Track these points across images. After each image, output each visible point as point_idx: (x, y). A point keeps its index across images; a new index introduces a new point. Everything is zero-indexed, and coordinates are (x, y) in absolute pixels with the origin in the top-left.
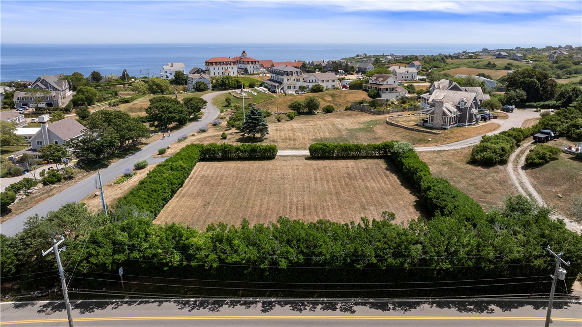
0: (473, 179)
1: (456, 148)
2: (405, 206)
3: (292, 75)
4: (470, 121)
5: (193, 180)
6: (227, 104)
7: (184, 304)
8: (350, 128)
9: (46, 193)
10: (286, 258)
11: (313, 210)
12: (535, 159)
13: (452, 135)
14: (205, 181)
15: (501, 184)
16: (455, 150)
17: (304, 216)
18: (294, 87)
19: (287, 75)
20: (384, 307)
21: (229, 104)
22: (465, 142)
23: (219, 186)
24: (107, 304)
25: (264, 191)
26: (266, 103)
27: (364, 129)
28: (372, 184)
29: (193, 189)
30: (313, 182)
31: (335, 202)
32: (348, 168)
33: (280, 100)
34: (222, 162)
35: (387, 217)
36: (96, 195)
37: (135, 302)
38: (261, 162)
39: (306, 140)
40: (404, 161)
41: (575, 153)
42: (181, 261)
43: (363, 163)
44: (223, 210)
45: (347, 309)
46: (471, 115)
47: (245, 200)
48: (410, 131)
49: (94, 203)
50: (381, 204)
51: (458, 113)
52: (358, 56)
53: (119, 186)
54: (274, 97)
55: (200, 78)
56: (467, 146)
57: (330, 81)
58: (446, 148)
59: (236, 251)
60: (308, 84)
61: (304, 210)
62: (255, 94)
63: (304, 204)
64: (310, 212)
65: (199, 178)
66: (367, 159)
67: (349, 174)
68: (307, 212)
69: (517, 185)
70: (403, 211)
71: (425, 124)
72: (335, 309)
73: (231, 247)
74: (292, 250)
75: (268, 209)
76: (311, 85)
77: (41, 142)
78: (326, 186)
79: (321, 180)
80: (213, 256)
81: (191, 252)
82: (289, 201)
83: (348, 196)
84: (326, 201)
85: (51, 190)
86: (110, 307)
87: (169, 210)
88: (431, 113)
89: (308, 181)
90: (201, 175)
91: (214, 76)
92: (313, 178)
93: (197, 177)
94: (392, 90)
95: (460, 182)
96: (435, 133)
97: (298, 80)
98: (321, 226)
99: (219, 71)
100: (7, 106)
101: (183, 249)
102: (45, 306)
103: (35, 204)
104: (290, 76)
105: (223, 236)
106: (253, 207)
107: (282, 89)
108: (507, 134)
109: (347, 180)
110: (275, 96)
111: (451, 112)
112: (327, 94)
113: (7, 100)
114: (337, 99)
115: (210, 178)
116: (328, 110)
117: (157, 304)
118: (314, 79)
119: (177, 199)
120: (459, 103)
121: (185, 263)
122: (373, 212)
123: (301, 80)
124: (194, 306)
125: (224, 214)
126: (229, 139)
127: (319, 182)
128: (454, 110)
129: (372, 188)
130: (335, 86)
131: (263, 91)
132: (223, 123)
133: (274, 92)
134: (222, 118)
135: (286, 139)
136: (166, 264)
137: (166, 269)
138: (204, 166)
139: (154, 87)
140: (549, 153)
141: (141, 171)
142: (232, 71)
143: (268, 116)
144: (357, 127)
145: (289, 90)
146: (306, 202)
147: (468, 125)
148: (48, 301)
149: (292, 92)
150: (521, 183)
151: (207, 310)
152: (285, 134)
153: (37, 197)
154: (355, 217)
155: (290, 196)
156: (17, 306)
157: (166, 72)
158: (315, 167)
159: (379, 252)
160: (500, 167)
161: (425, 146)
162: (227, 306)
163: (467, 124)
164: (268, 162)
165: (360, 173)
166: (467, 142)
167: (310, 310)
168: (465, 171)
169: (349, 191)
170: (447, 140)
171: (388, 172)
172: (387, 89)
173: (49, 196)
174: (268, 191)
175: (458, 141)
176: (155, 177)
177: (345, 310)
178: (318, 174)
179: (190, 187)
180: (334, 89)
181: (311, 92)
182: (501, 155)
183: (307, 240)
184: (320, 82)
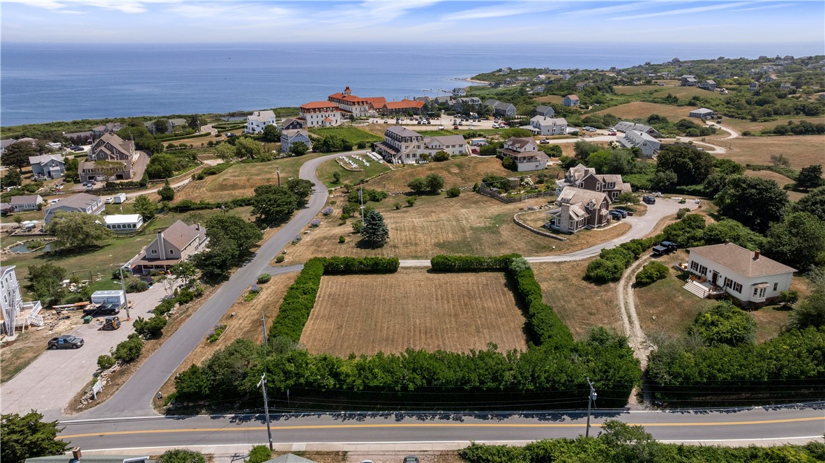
0: (582, 299)
1: (577, 258)
2: (514, 329)
3: (411, 141)
4: (600, 222)
5: (321, 299)
6: (335, 180)
7: (338, 416)
8: (475, 226)
9: (184, 313)
10: (413, 382)
11: (434, 334)
12: (643, 279)
13: (577, 243)
14: (334, 299)
15: (606, 304)
16: (576, 261)
17: (426, 339)
18: (414, 155)
19: (405, 142)
20: (485, 417)
21: (338, 180)
22: (588, 251)
23: (347, 306)
24: (280, 416)
25: (389, 312)
26: (381, 178)
27: (489, 228)
28: (489, 304)
29: (324, 310)
30: (435, 301)
31: (454, 325)
32: (468, 283)
33: (398, 174)
34: (346, 276)
35: (491, 347)
36: (232, 316)
37: (300, 415)
38: (384, 276)
39: (428, 244)
40: (519, 280)
41: (683, 271)
42: (335, 385)
43: (483, 277)
44: (355, 334)
45: (458, 419)
46: (601, 217)
47: (374, 322)
48: (536, 235)
49: (235, 325)
50: (494, 327)
51: (587, 216)
52: (500, 70)
53: (251, 305)
54: (390, 169)
55: (297, 136)
56: (589, 256)
57: (457, 147)
58: (567, 258)
59: (375, 377)
60: (430, 151)
61: (426, 334)
62: (368, 164)
63: (426, 327)
64: (432, 336)
65: (327, 296)
66: (488, 272)
67: (468, 292)
68: (429, 335)
69: (622, 305)
70: (512, 334)
71: (553, 226)
72: (448, 419)
73: (373, 374)
74: (417, 377)
75: (394, 333)
76: (434, 153)
77: (156, 251)
78: (446, 306)
79: (442, 299)
80: (359, 382)
81: (342, 377)
82: (413, 323)
83: (466, 318)
84: (446, 324)
85: (187, 309)
86: (282, 419)
87: (307, 334)
88: (558, 216)
89: (430, 300)
90: (328, 293)
91: (312, 125)
92: (434, 296)
93: (324, 296)
94: (530, 159)
95: (570, 302)
96: (560, 239)
97: (419, 147)
98: (439, 357)
99: (318, 119)
100: (70, 179)
101: (336, 375)
102: (233, 418)
103: (179, 325)
104: (409, 142)
105: (365, 365)
106: (381, 331)
107: (400, 158)
108: (626, 247)
109: (466, 299)
110: (391, 167)
111: (578, 216)
112: (453, 163)
113: (70, 173)
114: (465, 171)
115: (337, 296)
116: (453, 194)
117: (317, 416)
118: (438, 144)
119: (312, 322)
120: (588, 204)
121: (337, 386)
122: (485, 336)
123: (422, 146)
124: (345, 417)
125: (357, 338)
126: (348, 242)
127: (440, 302)
128: (582, 212)
129: (488, 308)
130: (464, 152)
131: (376, 160)
132: (334, 211)
133: (390, 162)
134: (333, 203)
135: (407, 243)
136: (324, 387)
137: (324, 390)
138: (328, 282)
139: (243, 150)
140: (656, 273)
141: (266, 285)
142: (334, 119)
143: (384, 198)
144: (482, 225)
145: (408, 159)
146: (428, 324)
147: (597, 228)
148: (233, 415)
149: (412, 162)
150: (626, 303)
151: (355, 420)
152: (406, 236)
153: (177, 317)
154: (470, 340)
155: (414, 318)
156: (213, 418)
157: (252, 124)
158: (437, 282)
159: (481, 377)
160: (612, 285)
161: (548, 255)
162: (369, 417)
163: (596, 226)
164: (391, 275)
165: (479, 291)
166: (590, 251)
167: (431, 419)
168: (578, 289)
169: (467, 312)
170: (571, 248)
171: (506, 289)
172: (524, 158)
173: (188, 316)
174: (393, 312)
175: (582, 249)
176: (293, 303)
177: (456, 419)
178: (439, 292)
179: (320, 308)
180: (462, 155)
181: (435, 161)
182: (613, 273)
183: (428, 369)
184: (444, 147)
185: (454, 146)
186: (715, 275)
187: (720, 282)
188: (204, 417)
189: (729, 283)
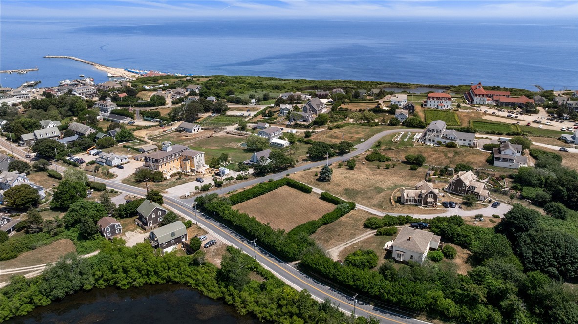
0: (347, 229)
3: (433, 132)
4: (426, 204)
18: (434, 141)
19: (429, 131)
21: (379, 146)
23: (273, 198)
27: (382, 190)
32: (323, 207)
51: (417, 198)
60: (445, 140)
62: (406, 140)
67: (317, 210)
78: (299, 211)
84: (287, 216)
91: (430, 107)
92: (303, 206)
94: (507, 160)
96: (392, 205)
97: (437, 136)
99: (434, 104)
100: (287, 118)
107: (424, 140)
110: (415, 145)
111: (408, 197)
118: (453, 137)
123: (441, 136)
128: (413, 196)
134: (357, 157)
140: (384, 231)
142: (446, 105)
145: (429, 142)
146: (282, 214)
149: (431, 144)
155: (282, 210)
158: (314, 202)
161: (376, 209)
168: (354, 225)
169: (301, 216)
172: (500, 158)
178: (308, 206)
181: (446, 147)
184: (458, 139)
185: (465, 140)
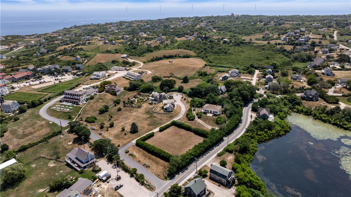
6: (69, 117)
15: (199, 124)
18: (84, 100)
19: (81, 96)
27: (151, 116)
36: (140, 161)
39: (146, 126)
40: (183, 125)
41: (203, 112)
62: (71, 108)
71: (166, 111)
76: (89, 97)
110: (81, 106)
123: (86, 96)
126: (127, 133)
129: (184, 134)
133: (78, 104)
141: (130, 152)
150: (202, 122)
158: (166, 133)
171: (180, 129)
181: (91, 99)
185: (92, 93)
186: (211, 111)
187: (212, 112)
188: (177, 176)
189: (214, 112)
